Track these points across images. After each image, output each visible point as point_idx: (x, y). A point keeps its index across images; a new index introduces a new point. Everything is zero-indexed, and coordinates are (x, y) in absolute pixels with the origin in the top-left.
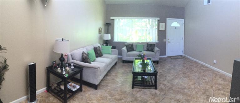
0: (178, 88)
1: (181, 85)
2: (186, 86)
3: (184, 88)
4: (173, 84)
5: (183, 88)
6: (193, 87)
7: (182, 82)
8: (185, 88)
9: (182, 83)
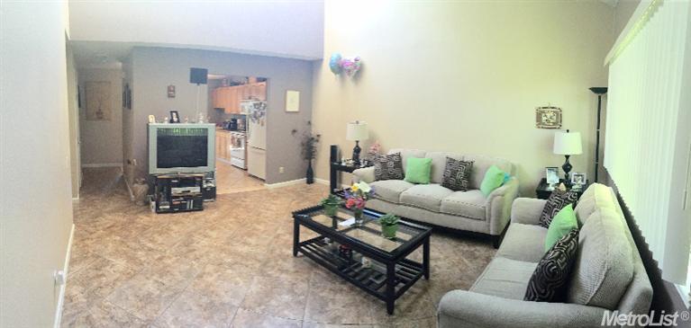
0: (247, 266)
1: (240, 275)
2: (230, 271)
3: (234, 266)
4: (263, 275)
5: (236, 266)
6: (210, 268)
7: (236, 283)
8: (231, 266)
9: (238, 279)
